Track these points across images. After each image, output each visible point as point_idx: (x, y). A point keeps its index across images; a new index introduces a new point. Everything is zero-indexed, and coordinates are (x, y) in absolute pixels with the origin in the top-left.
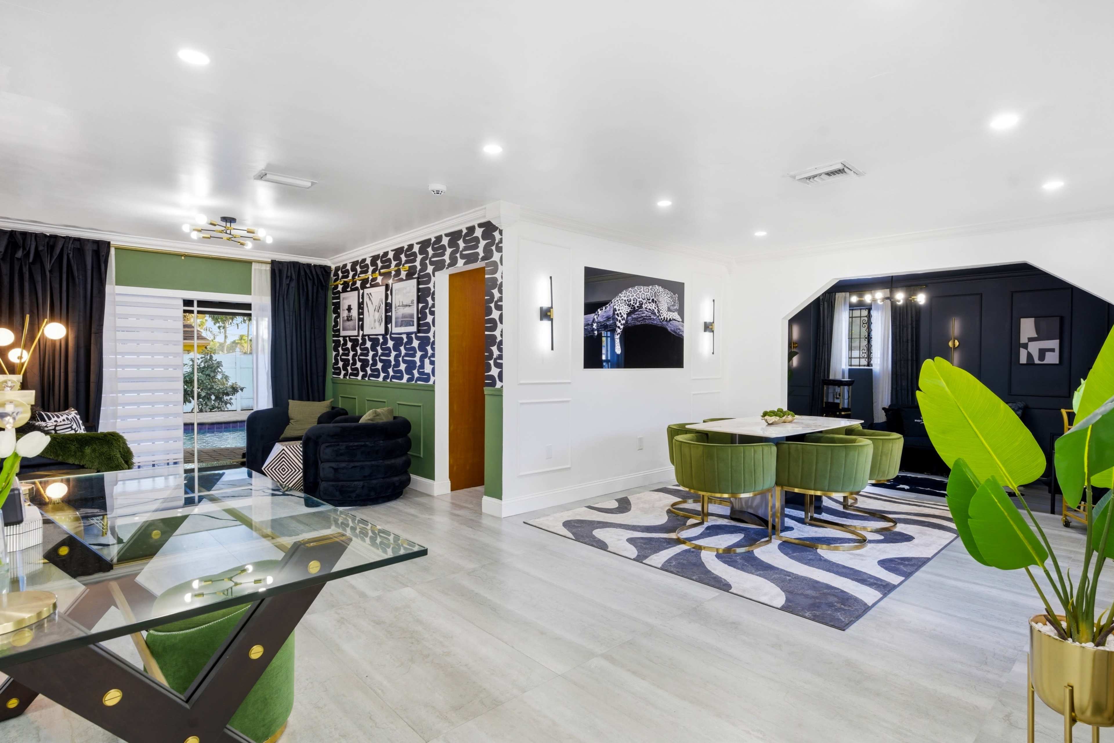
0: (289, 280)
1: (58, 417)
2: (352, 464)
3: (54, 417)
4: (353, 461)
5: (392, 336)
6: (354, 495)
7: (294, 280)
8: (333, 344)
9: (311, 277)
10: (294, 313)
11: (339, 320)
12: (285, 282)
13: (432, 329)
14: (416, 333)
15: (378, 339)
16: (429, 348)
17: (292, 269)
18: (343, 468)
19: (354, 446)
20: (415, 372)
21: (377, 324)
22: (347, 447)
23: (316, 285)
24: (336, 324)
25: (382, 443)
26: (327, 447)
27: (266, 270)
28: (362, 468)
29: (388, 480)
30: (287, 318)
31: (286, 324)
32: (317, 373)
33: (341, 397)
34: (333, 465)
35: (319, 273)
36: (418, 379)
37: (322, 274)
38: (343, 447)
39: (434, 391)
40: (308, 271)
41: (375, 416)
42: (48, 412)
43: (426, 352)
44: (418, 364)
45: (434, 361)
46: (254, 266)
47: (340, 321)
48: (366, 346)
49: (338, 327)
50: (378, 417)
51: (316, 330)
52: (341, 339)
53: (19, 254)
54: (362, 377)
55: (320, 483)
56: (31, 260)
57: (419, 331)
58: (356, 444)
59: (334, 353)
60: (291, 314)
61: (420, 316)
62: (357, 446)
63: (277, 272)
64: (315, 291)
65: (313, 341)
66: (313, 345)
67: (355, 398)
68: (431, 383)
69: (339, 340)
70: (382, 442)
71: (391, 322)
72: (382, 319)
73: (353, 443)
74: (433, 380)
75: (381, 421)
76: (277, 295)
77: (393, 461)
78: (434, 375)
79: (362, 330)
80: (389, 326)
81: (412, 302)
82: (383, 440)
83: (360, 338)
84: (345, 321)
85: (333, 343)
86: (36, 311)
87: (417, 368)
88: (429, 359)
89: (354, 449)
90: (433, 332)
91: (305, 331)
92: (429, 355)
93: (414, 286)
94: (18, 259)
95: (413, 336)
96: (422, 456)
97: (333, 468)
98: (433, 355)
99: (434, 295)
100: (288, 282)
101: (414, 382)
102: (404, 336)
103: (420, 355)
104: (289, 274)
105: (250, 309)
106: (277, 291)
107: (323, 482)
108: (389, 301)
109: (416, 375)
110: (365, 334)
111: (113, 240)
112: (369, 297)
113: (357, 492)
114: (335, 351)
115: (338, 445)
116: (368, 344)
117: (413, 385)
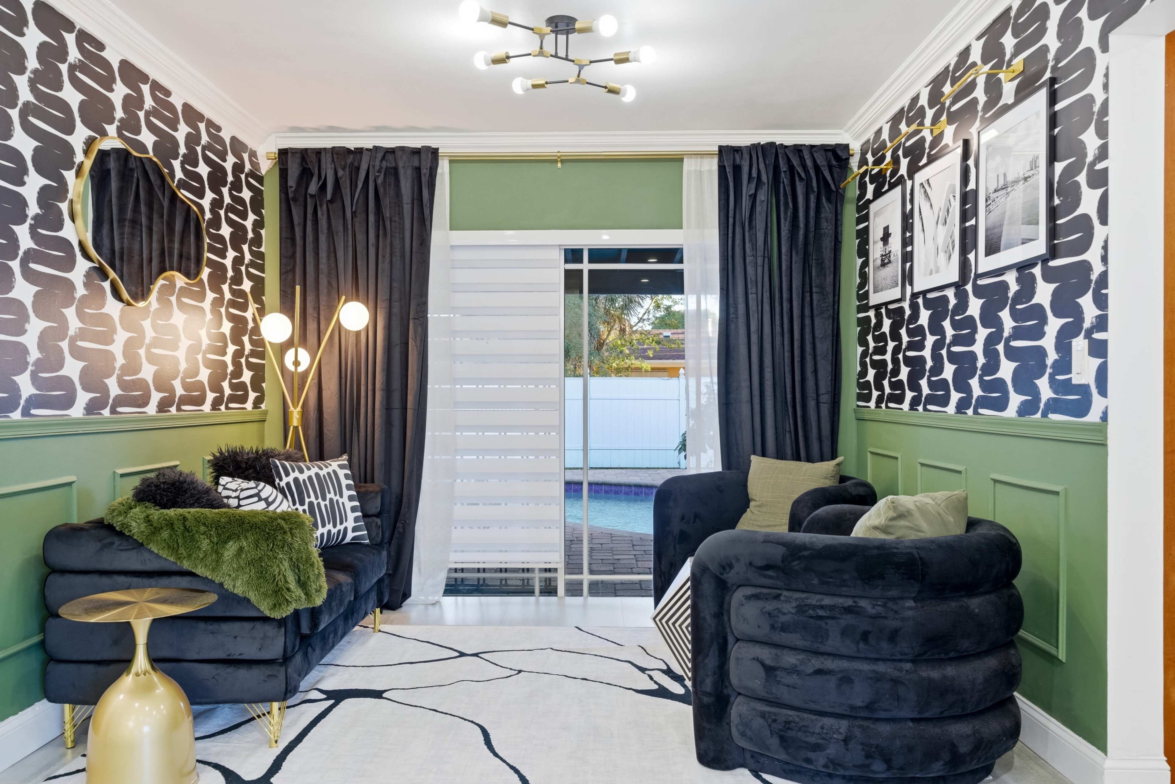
0: (753, 185)
1: (301, 471)
2: (817, 663)
3: (294, 471)
4: (817, 653)
5: (980, 282)
6: (820, 760)
7: (764, 184)
8: (859, 329)
9: (803, 175)
10: (766, 260)
11: (867, 270)
12: (747, 190)
13: (1099, 232)
14: (1044, 260)
15: (945, 300)
16: (1086, 302)
17: (761, 159)
18: (793, 670)
19: (822, 607)
20: (1043, 384)
21: (942, 256)
22: (801, 609)
23: (814, 192)
24: (864, 277)
25: (910, 608)
26: (749, 598)
27: (710, 171)
28: (846, 679)
29: (933, 730)
30: (750, 270)
31: (749, 286)
32: (818, 395)
33: (872, 453)
34: (765, 654)
35: (821, 161)
36: (1053, 406)
37: (830, 167)
38: (789, 607)
39: (1104, 445)
40: (795, 162)
41: (893, 519)
42: (287, 461)
43: (1078, 313)
44: (1052, 356)
45: (1105, 342)
46: (688, 165)
47: (870, 270)
48: (919, 322)
49: (866, 288)
50: (902, 523)
51: (815, 296)
52: (872, 313)
53: (313, 188)
54: (910, 405)
55: (732, 699)
56: (329, 196)
57: (1053, 252)
58: (827, 601)
59: (860, 350)
60: (760, 261)
61: (1057, 201)
62: (832, 608)
63: (729, 170)
64: (813, 205)
65: (808, 322)
66: (808, 330)
67: (896, 458)
68: (1093, 416)
69: (869, 317)
70: (911, 603)
71: (975, 246)
72: (953, 242)
73: (818, 597)
74: (1102, 409)
75: (913, 536)
76: (731, 220)
77: (950, 671)
78: (1103, 392)
79: (911, 284)
80: (971, 256)
81: (1034, 165)
82: (915, 599)
83: (906, 305)
84: (879, 268)
85: (858, 326)
86: (335, 285)
87: (1049, 370)
88: (1088, 334)
89: (820, 618)
90: (1102, 244)
91: (791, 301)
92: (1087, 325)
93: (1038, 114)
94: (312, 196)
95: (1037, 271)
96: (1062, 655)
97: (763, 665)
98: (1102, 323)
99: (1107, 115)
100: (752, 192)
101: (1039, 415)
102: (1011, 278)
103: (1058, 328)
104: (754, 174)
105: (681, 261)
106: (731, 214)
107: (740, 699)
108: (972, 186)
109: (1046, 392)
110: (915, 291)
111: (444, 147)
112: (925, 192)
113: (828, 751)
114: (861, 346)
115: (777, 597)
116: (924, 317)
117: (1036, 425)
